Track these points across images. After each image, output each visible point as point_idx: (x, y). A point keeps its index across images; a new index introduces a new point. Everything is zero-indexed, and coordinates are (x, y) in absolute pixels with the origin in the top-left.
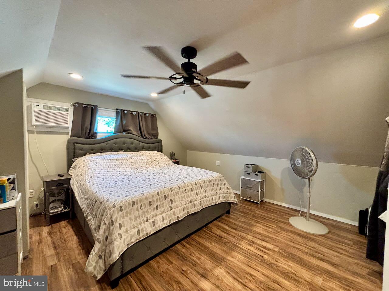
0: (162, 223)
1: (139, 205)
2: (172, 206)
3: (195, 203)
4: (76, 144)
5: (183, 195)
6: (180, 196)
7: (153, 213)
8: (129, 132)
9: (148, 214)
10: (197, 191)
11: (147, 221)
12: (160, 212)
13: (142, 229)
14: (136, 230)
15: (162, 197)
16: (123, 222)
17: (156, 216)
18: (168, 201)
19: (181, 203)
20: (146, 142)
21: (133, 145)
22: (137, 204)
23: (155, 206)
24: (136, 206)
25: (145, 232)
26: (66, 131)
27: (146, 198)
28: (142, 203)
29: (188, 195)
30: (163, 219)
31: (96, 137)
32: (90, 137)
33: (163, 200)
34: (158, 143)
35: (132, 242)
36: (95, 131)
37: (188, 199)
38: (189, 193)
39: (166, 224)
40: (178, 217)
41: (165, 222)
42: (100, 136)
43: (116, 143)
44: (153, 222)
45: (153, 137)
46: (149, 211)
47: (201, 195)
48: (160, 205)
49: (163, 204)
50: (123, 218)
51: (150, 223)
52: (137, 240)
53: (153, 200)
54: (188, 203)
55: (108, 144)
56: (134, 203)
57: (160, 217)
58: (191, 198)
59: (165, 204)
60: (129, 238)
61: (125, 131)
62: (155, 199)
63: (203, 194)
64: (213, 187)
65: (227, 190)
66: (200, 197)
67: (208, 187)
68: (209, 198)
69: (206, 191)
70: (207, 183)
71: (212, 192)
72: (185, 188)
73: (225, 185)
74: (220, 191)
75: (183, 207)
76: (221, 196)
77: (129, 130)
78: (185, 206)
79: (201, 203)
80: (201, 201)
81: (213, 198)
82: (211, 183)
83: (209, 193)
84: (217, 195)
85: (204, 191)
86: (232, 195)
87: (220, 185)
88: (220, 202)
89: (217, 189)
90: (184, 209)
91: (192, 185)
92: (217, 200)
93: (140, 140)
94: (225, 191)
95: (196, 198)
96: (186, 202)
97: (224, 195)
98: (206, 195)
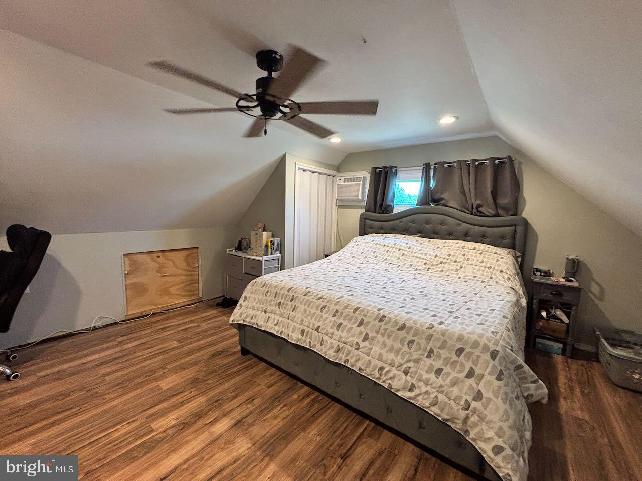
0: (272, 325)
1: (267, 290)
2: (291, 314)
3: (326, 338)
4: (367, 221)
5: (314, 311)
6: (309, 309)
8: (442, 202)
9: (270, 305)
10: (344, 323)
11: (266, 312)
12: (280, 313)
13: (257, 315)
14: (253, 312)
15: (289, 296)
16: (249, 297)
17: (274, 314)
18: (292, 305)
19: (303, 320)
21: (444, 227)
23: (279, 301)
24: (264, 288)
25: (256, 321)
26: (361, 204)
27: (276, 287)
28: (270, 289)
29: (322, 317)
30: (277, 324)
31: (392, 212)
32: (383, 211)
33: (288, 300)
34: (514, 226)
35: (246, 322)
37: (315, 322)
38: (325, 316)
39: (277, 333)
41: (277, 328)
42: (397, 210)
43: (413, 222)
44: (269, 317)
45: (500, 213)
46: (272, 302)
47: (344, 334)
48: (284, 303)
49: (287, 304)
51: (266, 316)
52: (249, 322)
53: (280, 294)
54: (311, 327)
55: (401, 222)
56: (265, 284)
57: (277, 319)
58: (320, 324)
59: (287, 307)
60: (245, 315)
61: (436, 202)
62: (282, 292)
63: (353, 336)
64: (405, 348)
65: (470, 399)
66: (340, 337)
67: (383, 335)
68: (367, 358)
69: (366, 338)
70: (388, 326)
71: (391, 356)
72: (327, 304)
73: (470, 374)
74: (432, 376)
75: (302, 327)
76: (424, 389)
77: (442, 199)
78: (307, 329)
79: (338, 350)
80: (341, 345)
81: (382, 369)
82: (403, 333)
83: (376, 349)
84: (406, 373)
85: (361, 333)
86: (490, 434)
87: (441, 361)
88: (410, 398)
89: (417, 361)
90: (303, 332)
91: (346, 307)
92: (397, 383)
93: (462, 219)
94: (455, 391)
95: (330, 331)
96: (310, 323)
97: (441, 397)
98: (362, 344)
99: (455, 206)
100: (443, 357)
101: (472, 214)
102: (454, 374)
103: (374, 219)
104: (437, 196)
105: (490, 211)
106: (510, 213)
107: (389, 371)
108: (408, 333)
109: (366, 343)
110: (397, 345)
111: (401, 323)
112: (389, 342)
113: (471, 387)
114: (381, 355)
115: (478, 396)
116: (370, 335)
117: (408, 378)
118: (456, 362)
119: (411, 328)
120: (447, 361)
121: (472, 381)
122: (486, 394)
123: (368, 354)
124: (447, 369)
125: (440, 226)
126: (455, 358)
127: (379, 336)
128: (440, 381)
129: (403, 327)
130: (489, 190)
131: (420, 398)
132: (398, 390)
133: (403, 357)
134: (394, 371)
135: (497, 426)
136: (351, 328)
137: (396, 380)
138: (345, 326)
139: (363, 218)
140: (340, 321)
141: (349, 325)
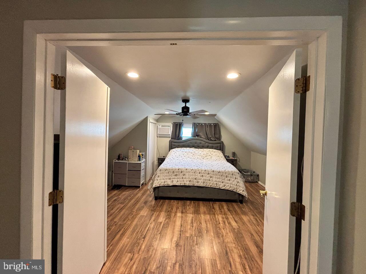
1: (168, 171)
2: (183, 177)
3: (199, 180)
5: (192, 174)
6: (190, 174)
7: (173, 177)
9: (171, 176)
10: (204, 175)
11: (170, 179)
12: (177, 178)
13: (166, 181)
14: (164, 181)
15: (180, 171)
16: (160, 176)
17: (175, 179)
18: (182, 174)
19: (189, 178)
20: (211, 143)
21: (201, 145)
22: (167, 170)
23: (175, 174)
24: (166, 171)
25: (167, 183)
26: (169, 136)
27: (172, 169)
28: (170, 171)
29: (195, 175)
30: (177, 182)
31: (181, 139)
32: (179, 139)
33: (180, 173)
34: (221, 143)
35: (161, 185)
36: (181, 136)
37: (194, 177)
38: (197, 174)
40: (185, 183)
41: (178, 183)
42: (183, 139)
43: (191, 143)
45: (216, 140)
47: (205, 178)
48: (178, 174)
49: (179, 175)
50: (160, 174)
51: (171, 181)
52: (163, 185)
53: (175, 172)
55: (186, 143)
56: (166, 170)
57: (176, 180)
58: (196, 177)
59: (180, 175)
60: (160, 183)
61: (197, 136)
62: (176, 171)
63: (207, 177)
64: (221, 177)
65: (237, 183)
66: (204, 179)
67: (215, 175)
68: (212, 182)
69: (211, 177)
70: (216, 173)
71: (218, 180)
72: (196, 171)
73: (236, 179)
74: (228, 181)
75: (190, 180)
76: (227, 185)
77: (200, 135)
78: (191, 180)
79: (204, 182)
80: (204, 181)
81: (217, 183)
82: (220, 173)
83: (214, 179)
84: (223, 183)
85: (209, 176)
86: (241, 189)
87: (229, 178)
88: (225, 188)
89: (224, 179)
90: (190, 181)
91: (202, 171)
92: (221, 186)
93: (206, 142)
94: (234, 183)
95: (200, 178)
96: (192, 178)
97: (231, 185)
98: (210, 179)
99: (204, 137)
100: (229, 176)
101: (209, 140)
102: (233, 179)
103: (175, 142)
104: (198, 134)
105: (214, 139)
106: (219, 140)
107: (219, 184)
108: (221, 173)
109: (211, 178)
110: (219, 177)
111: (218, 171)
112: (217, 176)
113: (236, 181)
114: (216, 180)
115: (238, 182)
116: (212, 176)
117: (223, 184)
118: (232, 177)
119: (221, 172)
120: (230, 177)
121: (236, 180)
122: (239, 181)
123: (212, 181)
124: (231, 179)
125: (200, 144)
126: (232, 176)
127: (214, 176)
128: (230, 182)
129: (219, 172)
130: (213, 133)
131: (227, 187)
132: (221, 188)
133: (221, 179)
134: (220, 183)
135: (242, 187)
136: (206, 176)
137: (221, 185)
138: (204, 176)
139: (171, 142)
140: (202, 175)
141: (205, 175)
